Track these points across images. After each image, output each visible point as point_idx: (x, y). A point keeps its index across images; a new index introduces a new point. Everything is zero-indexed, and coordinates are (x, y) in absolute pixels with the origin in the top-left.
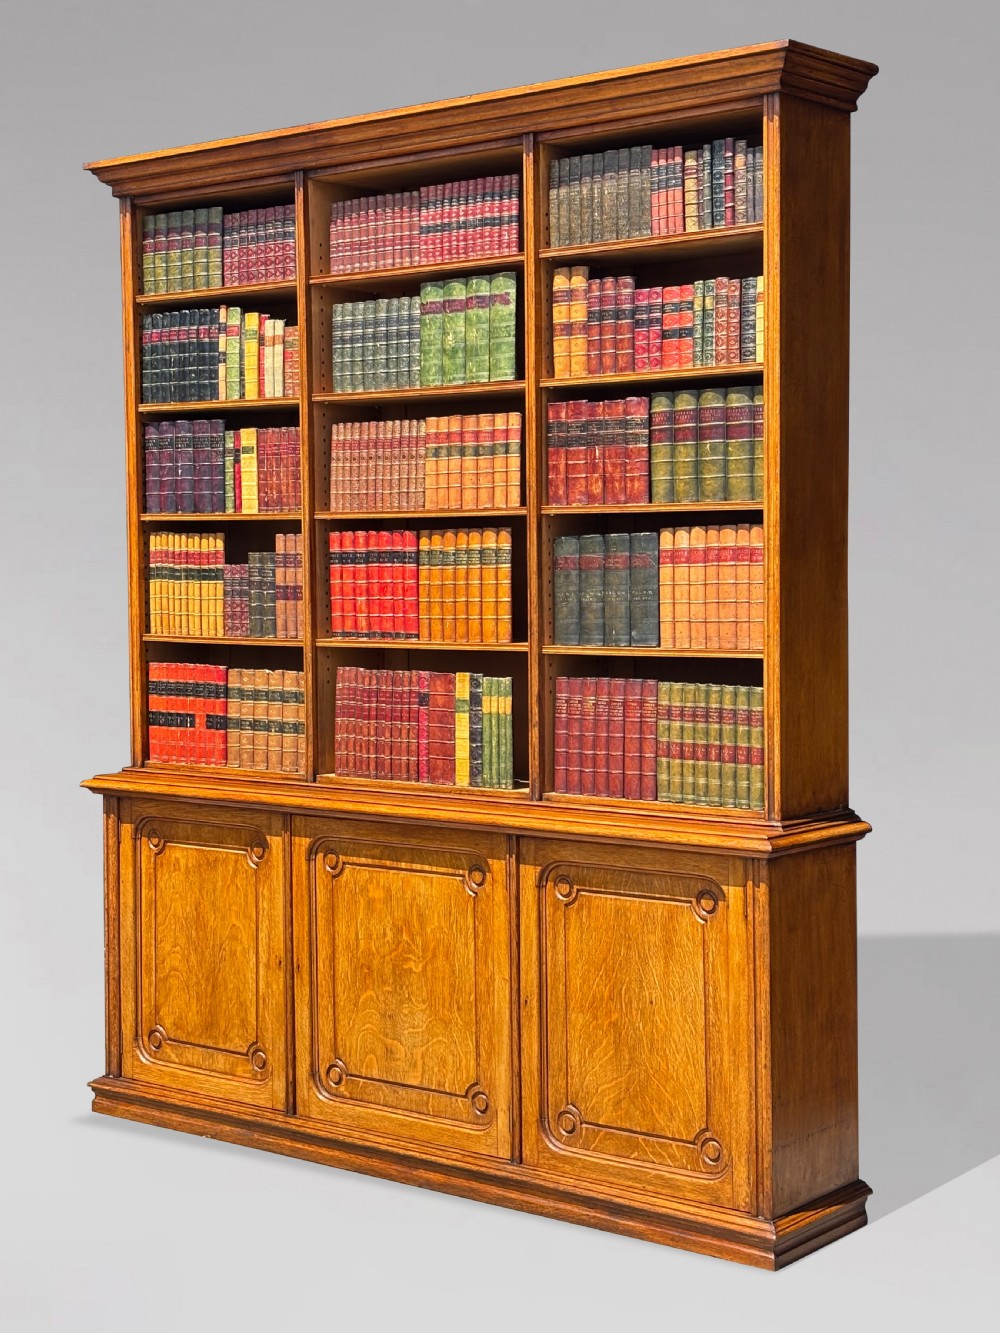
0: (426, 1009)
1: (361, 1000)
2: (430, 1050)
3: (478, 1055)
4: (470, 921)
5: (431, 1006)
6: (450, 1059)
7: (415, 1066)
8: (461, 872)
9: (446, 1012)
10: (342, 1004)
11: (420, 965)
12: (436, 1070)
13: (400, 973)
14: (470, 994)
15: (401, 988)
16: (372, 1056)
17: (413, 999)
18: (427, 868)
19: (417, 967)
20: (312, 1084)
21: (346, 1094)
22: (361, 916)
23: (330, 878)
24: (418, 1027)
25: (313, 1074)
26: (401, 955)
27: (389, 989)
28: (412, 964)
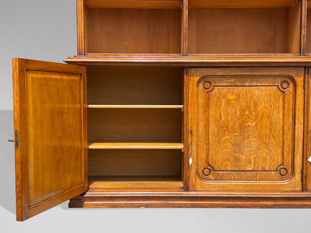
0: (257, 140)
1: (222, 140)
2: (259, 155)
3: (283, 154)
4: (281, 103)
5: (259, 139)
6: (269, 157)
7: (250, 163)
8: (277, 84)
9: (267, 139)
10: (211, 143)
11: (254, 124)
12: (261, 163)
13: (243, 128)
14: (280, 131)
15: (244, 133)
16: (227, 162)
17: (250, 137)
18: (259, 84)
19: (252, 124)
20: (197, 177)
21: (213, 178)
22: (223, 106)
23: (206, 93)
24: (252, 148)
25: (197, 173)
26: (244, 120)
27: (237, 134)
28: (250, 123)
